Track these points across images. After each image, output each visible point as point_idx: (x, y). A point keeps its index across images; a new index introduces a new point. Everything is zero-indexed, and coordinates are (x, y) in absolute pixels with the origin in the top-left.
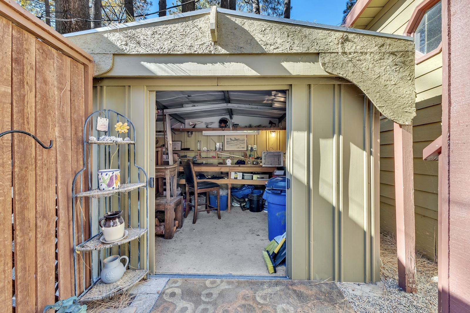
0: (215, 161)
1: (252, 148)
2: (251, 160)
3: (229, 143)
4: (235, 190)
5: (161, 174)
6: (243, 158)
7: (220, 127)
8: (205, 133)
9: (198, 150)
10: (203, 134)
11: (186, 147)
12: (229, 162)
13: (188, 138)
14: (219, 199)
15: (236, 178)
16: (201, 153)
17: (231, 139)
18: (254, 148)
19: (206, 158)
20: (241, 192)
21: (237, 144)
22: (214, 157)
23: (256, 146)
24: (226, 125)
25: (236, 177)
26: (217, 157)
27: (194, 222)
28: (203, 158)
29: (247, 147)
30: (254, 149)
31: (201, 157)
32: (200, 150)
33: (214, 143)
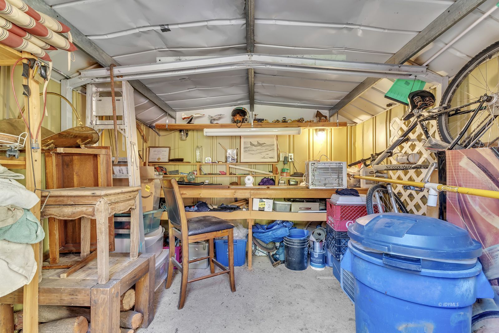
0: (226, 180)
1: (286, 158)
2: (285, 177)
3: (249, 151)
4: (260, 230)
5: (84, 209)
6: (271, 174)
7: (234, 122)
8: (208, 132)
9: (197, 162)
10: (205, 134)
11: (177, 157)
12: (249, 181)
13: (181, 143)
14: (231, 248)
15: (262, 210)
16: (203, 167)
17: (252, 144)
18: (290, 158)
19: (209, 174)
20: (270, 233)
21: (261, 151)
22: (223, 174)
23: (292, 155)
24: (243, 119)
25: (261, 207)
26: (228, 174)
27: (181, 305)
28: (206, 174)
29: (279, 156)
30: (290, 160)
31: (202, 174)
32: (200, 162)
33: (224, 151)
